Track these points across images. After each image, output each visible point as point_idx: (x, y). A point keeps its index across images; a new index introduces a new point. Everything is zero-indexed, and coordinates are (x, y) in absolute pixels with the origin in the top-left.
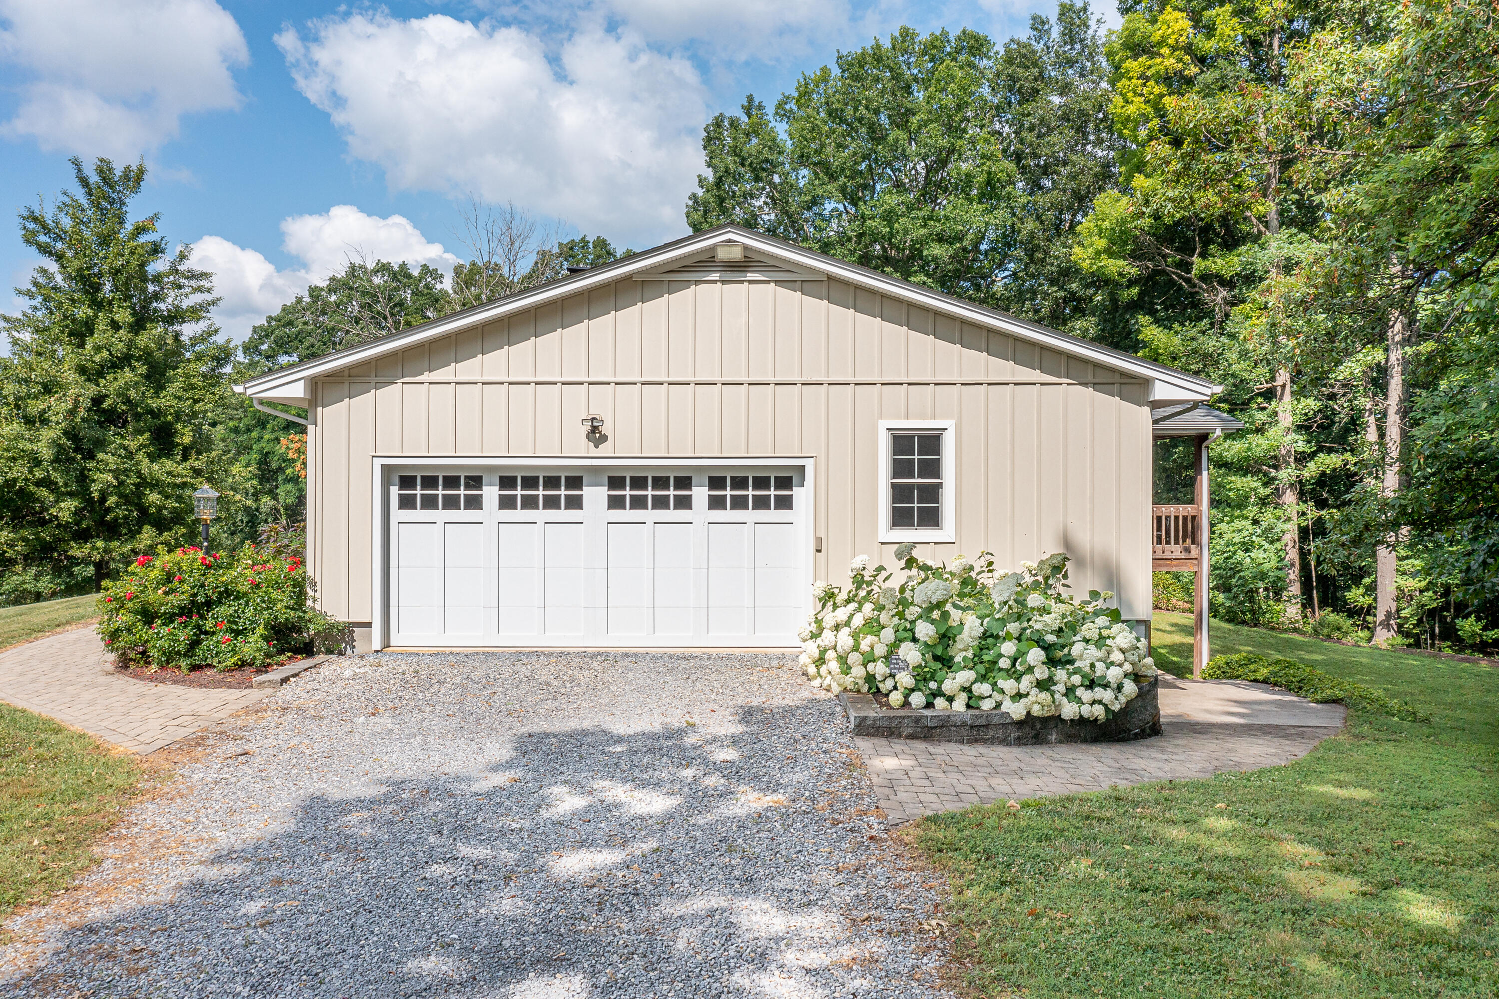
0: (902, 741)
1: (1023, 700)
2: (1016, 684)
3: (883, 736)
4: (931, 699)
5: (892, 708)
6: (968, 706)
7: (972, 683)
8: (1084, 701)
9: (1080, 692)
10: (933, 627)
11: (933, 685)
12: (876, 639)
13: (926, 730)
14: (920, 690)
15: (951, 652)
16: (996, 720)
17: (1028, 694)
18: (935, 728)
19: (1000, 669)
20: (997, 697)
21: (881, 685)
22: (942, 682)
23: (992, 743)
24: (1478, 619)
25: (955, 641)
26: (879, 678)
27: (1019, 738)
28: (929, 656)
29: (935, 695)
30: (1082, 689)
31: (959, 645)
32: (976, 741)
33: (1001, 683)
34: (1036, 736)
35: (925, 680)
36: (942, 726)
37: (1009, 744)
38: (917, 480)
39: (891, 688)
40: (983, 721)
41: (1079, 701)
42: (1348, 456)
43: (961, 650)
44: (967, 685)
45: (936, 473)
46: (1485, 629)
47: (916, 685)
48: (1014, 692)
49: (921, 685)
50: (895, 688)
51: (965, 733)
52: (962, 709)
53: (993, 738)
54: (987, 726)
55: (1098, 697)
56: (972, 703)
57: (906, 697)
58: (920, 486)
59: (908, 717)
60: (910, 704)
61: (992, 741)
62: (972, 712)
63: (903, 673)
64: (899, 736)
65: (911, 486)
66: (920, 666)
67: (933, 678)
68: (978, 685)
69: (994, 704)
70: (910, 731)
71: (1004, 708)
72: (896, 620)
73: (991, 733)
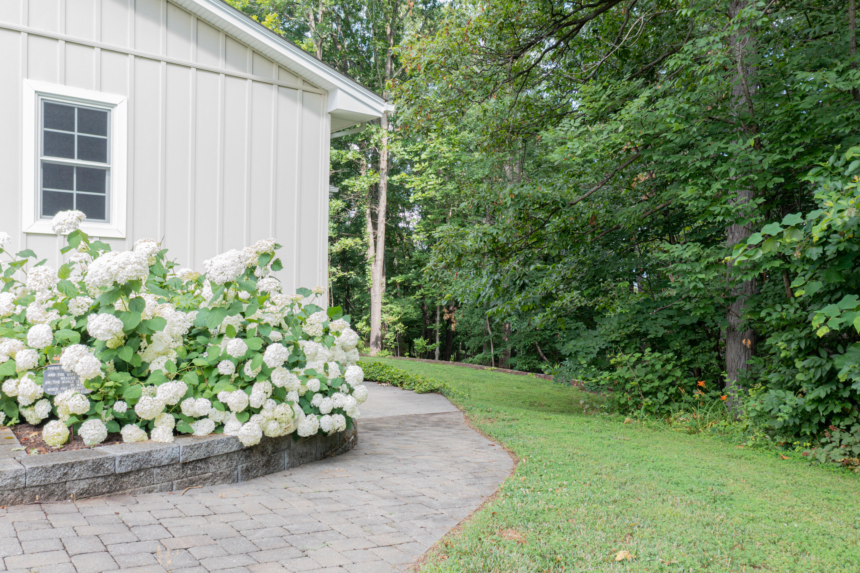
0: (69, 506)
1: (254, 417)
2: (245, 396)
3: (32, 501)
4: (115, 428)
5: (49, 449)
6: (176, 433)
7: (182, 399)
8: (323, 411)
9: (317, 400)
10: (117, 320)
11: (120, 407)
12: (19, 343)
13: (111, 479)
14: (96, 415)
15: (145, 356)
16: (220, 449)
17: (261, 408)
18: (127, 474)
19: (219, 376)
20: (220, 416)
21: (27, 413)
22: (136, 400)
23: (213, 483)
24: (425, 339)
25: (149, 342)
26: (23, 401)
27: (247, 470)
28: (110, 365)
29: (120, 422)
30: (320, 396)
31: (157, 346)
32: (192, 483)
33: (223, 396)
34: (267, 465)
35: (104, 398)
36: (139, 471)
37: (235, 481)
38: (76, 161)
39: (46, 415)
40: (201, 454)
41: (317, 411)
42: (358, 240)
43: (159, 354)
44: (174, 402)
45: (102, 156)
46: (427, 344)
47: (92, 407)
48: (244, 407)
49: (100, 407)
50: (53, 416)
51: (175, 475)
52: (169, 438)
53: (214, 475)
54: (205, 460)
55: (337, 404)
56: (182, 428)
57: (73, 428)
58: (81, 170)
59: (81, 463)
60: (80, 439)
61: (213, 480)
62: (183, 442)
63: (68, 393)
64: (65, 497)
65: (69, 168)
66: (97, 379)
67: (120, 398)
68: (190, 401)
69: (213, 427)
70: (83, 485)
71: (229, 431)
72: (54, 315)
73: (212, 468)
